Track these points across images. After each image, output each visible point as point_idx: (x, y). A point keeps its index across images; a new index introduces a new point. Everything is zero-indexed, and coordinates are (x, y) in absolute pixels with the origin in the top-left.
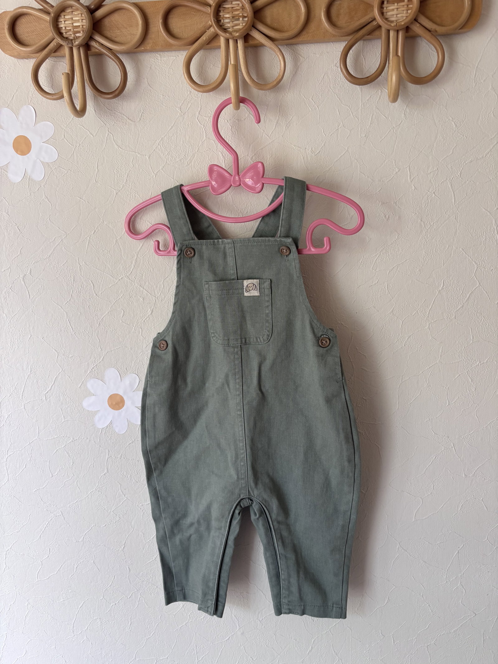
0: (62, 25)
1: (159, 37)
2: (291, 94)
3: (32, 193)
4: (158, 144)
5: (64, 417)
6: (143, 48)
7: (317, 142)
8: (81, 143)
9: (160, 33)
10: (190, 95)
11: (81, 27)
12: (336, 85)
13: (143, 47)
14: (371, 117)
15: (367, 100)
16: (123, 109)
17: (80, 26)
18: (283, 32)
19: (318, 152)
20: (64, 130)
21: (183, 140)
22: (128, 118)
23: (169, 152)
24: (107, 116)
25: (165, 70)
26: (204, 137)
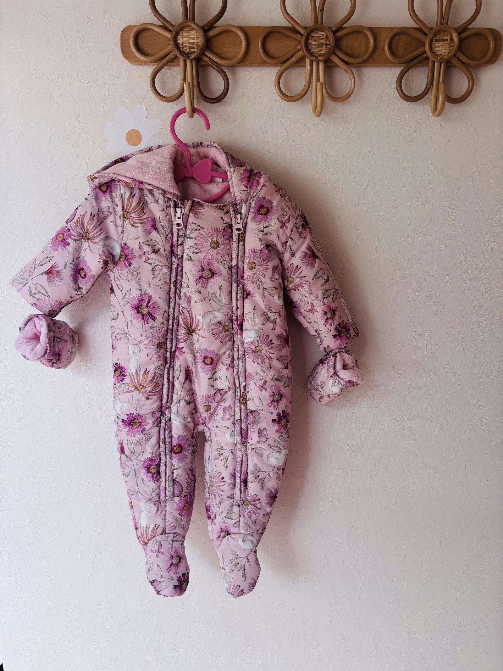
0: (180, 41)
1: (257, 56)
6: (242, 63)
9: (259, 53)
10: (276, 102)
11: (196, 43)
12: (390, 100)
18: (355, 58)
19: (374, 152)
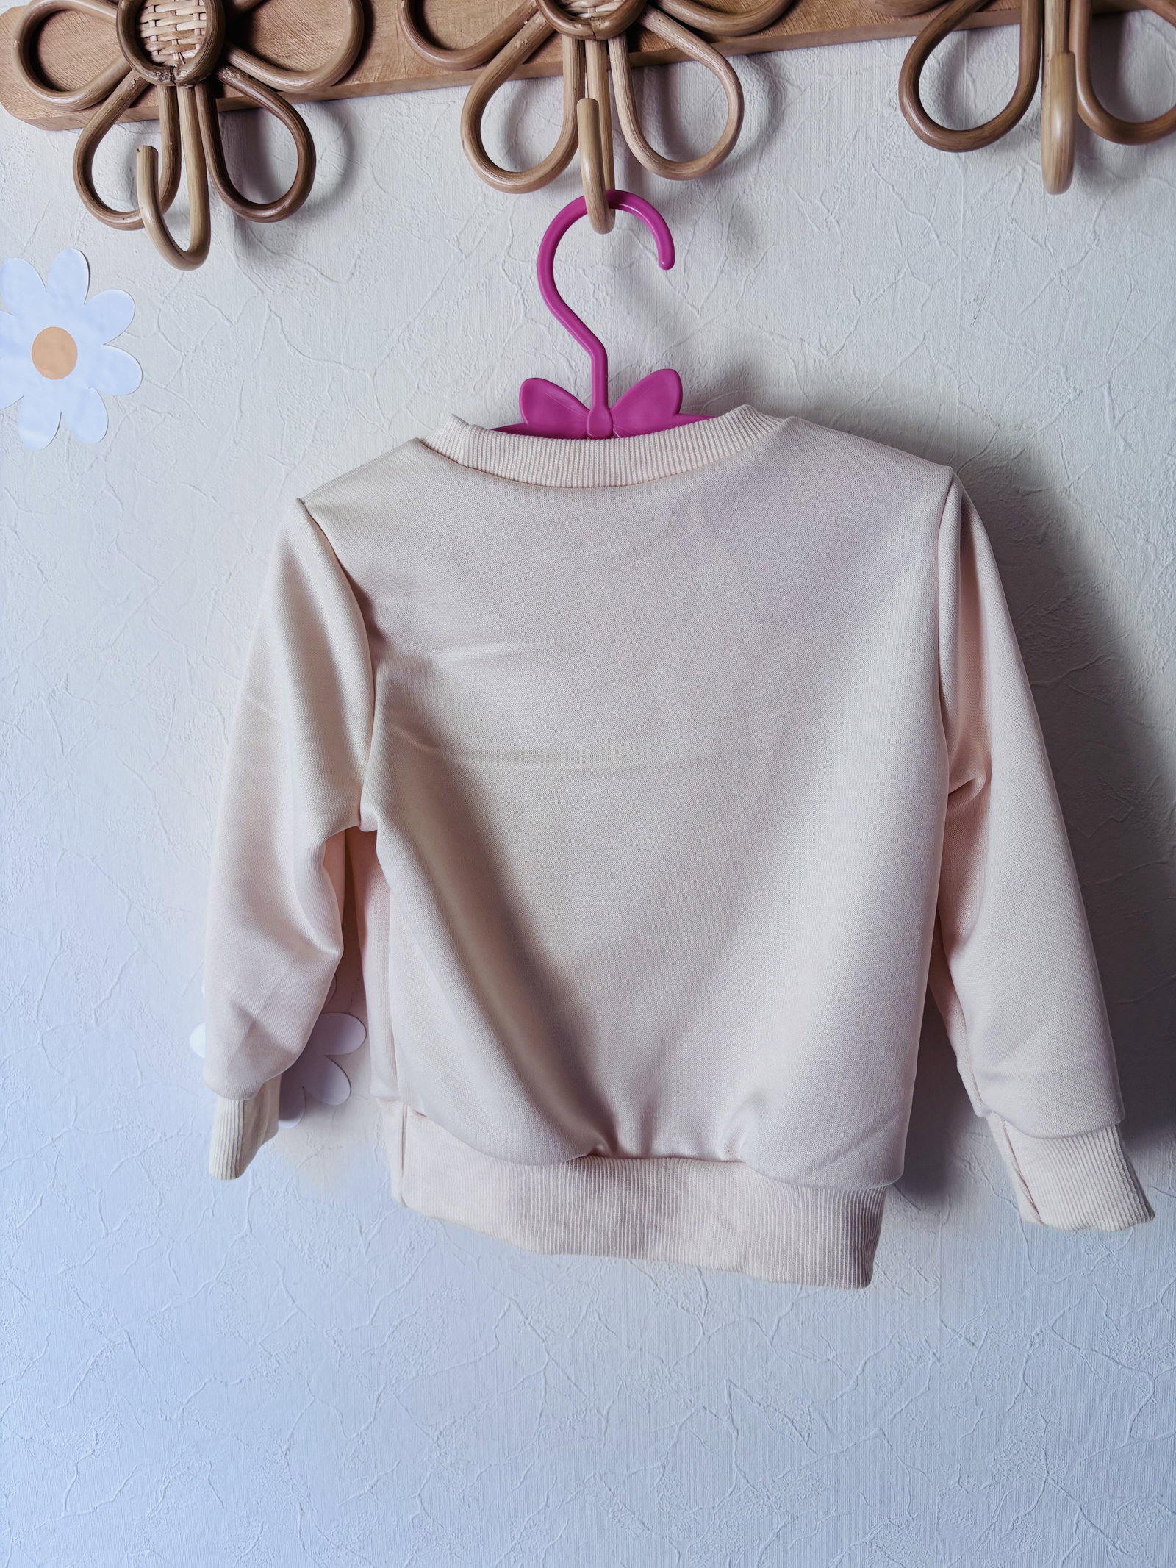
0: (148, 31)
1: (399, 51)
2: (761, 189)
3: (75, 475)
4: (397, 338)
5: (141, 1073)
6: (356, 83)
7: (835, 320)
8: (199, 343)
9: (402, 39)
10: (484, 206)
11: (197, 32)
12: (892, 158)
13: (357, 80)
14: (993, 245)
15: (982, 197)
16: (307, 249)
17: (193, 30)
18: (732, 13)
19: (837, 348)
20: (158, 311)
21: (463, 327)
22: (322, 274)
23: (427, 358)
24: (266, 270)
25: (418, 140)
26: (522, 316)
